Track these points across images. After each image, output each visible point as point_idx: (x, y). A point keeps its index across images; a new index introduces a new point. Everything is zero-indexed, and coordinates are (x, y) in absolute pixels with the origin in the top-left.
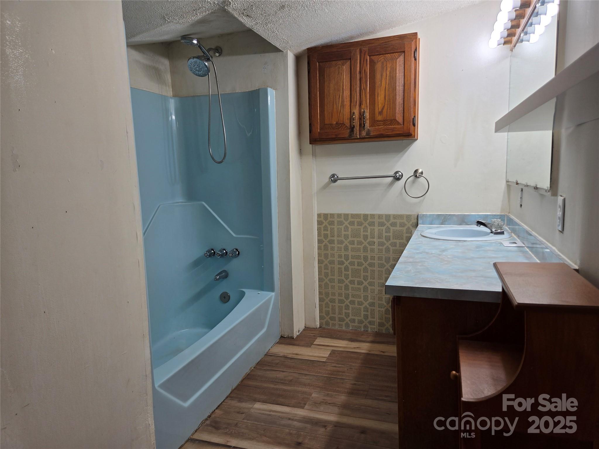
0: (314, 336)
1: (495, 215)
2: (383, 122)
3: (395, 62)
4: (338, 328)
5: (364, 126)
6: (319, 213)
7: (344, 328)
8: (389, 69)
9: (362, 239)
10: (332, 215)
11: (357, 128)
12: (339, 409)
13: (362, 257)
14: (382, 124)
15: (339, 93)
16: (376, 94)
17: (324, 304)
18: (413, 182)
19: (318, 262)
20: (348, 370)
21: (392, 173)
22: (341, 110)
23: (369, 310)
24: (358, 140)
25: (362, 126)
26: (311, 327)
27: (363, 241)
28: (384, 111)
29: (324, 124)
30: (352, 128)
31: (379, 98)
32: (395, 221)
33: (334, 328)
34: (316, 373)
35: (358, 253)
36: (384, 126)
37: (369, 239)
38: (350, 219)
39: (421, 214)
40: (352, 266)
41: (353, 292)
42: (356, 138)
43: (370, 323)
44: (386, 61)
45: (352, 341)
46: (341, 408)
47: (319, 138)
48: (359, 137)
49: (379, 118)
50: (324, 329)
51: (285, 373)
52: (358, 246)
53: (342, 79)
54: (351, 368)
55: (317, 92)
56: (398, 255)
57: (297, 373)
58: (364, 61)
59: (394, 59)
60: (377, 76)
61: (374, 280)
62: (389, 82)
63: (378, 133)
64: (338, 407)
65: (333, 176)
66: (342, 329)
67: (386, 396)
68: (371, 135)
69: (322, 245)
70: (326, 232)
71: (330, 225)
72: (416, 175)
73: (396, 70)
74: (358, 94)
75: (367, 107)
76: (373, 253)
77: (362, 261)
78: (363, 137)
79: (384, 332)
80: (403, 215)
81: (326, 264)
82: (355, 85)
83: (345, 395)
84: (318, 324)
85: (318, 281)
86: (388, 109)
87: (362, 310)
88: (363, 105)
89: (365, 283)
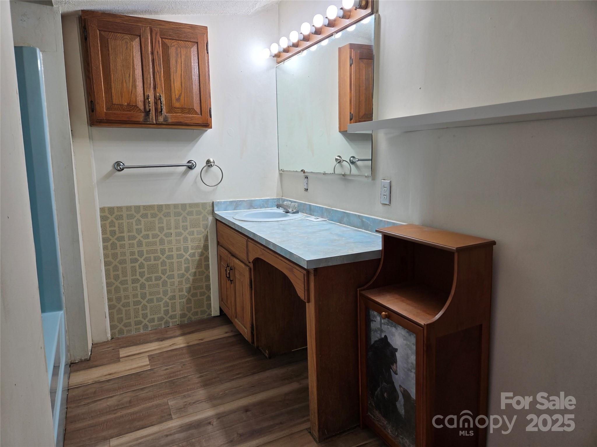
0: (113, 349)
1: (273, 199)
2: (181, 110)
3: (189, 51)
4: (135, 333)
5: (161, 111)
6: (102, 206)
7: (142, 331)
8: (183, 57)
9: (157, 232)
10: (120, 208)
11: (153, 112)
12: (208, 403)
13: (159, 251)
14: (180, 112)
15: (129, 71)
16: (172, 80)
17: (116, 311)
18: (207, 171)
19: (105, 264)
20: (182, 367)
21: (185, 162)
22: (133, 90)
23: (169, 304)
24: (154, 126)
25: (158, 112)
26: (101, 342)
27: (159, 233)
28: (181, 98)
29: (113, 104)
30: (147, 113)
31: (175, 84)
32: (191, 210)
33: (130, 334)
34: (152, 383)
35: (154, 246)
36: (182, 114)
37: (166, 231)
38: (142, 211)
39: (216, 202)
40: (148, 262)
41: (151, 289)
42: (152, 123)
43: (171, 317)
44: (181, 48)
45: (162, 341)
46: (209, 401)
47: (105, 120)
48: (155, 123)
49: (177, 105)
50: (118, 339)
51: (115, 398)
52: (154, 240)
53: (132, 56)
54: (184, 365)
55: (100, 64)
56: (196, 243)
57: (130, 391)
58: (155, 42)
59: (188, 47)
60: (172, 61)
61: (173, 273)
62: (184, 69)
63: (176, 120)
64: (205, 401)
65: (118, 163)
66: (140, 332)
67: (238, 374)
68: (169, 122)
69: (109, 244)
70: (112, 229)
71: (117, 219)
72: (209, 164)
73: (190, 58)
74: (152, 76)
75: (163, 92)
76: (171, 245)
77: (159, 254)
78: (160, 123)
79: (186, 322)
80: (199, 203)
81: (116, 266)
82: (147, 66)
83: (201, 389)
84: (109, 336)
85: (106, 286)
86: (186, 97)
87: (162, 306)
88: (157, 88)
89: (164, 277)
